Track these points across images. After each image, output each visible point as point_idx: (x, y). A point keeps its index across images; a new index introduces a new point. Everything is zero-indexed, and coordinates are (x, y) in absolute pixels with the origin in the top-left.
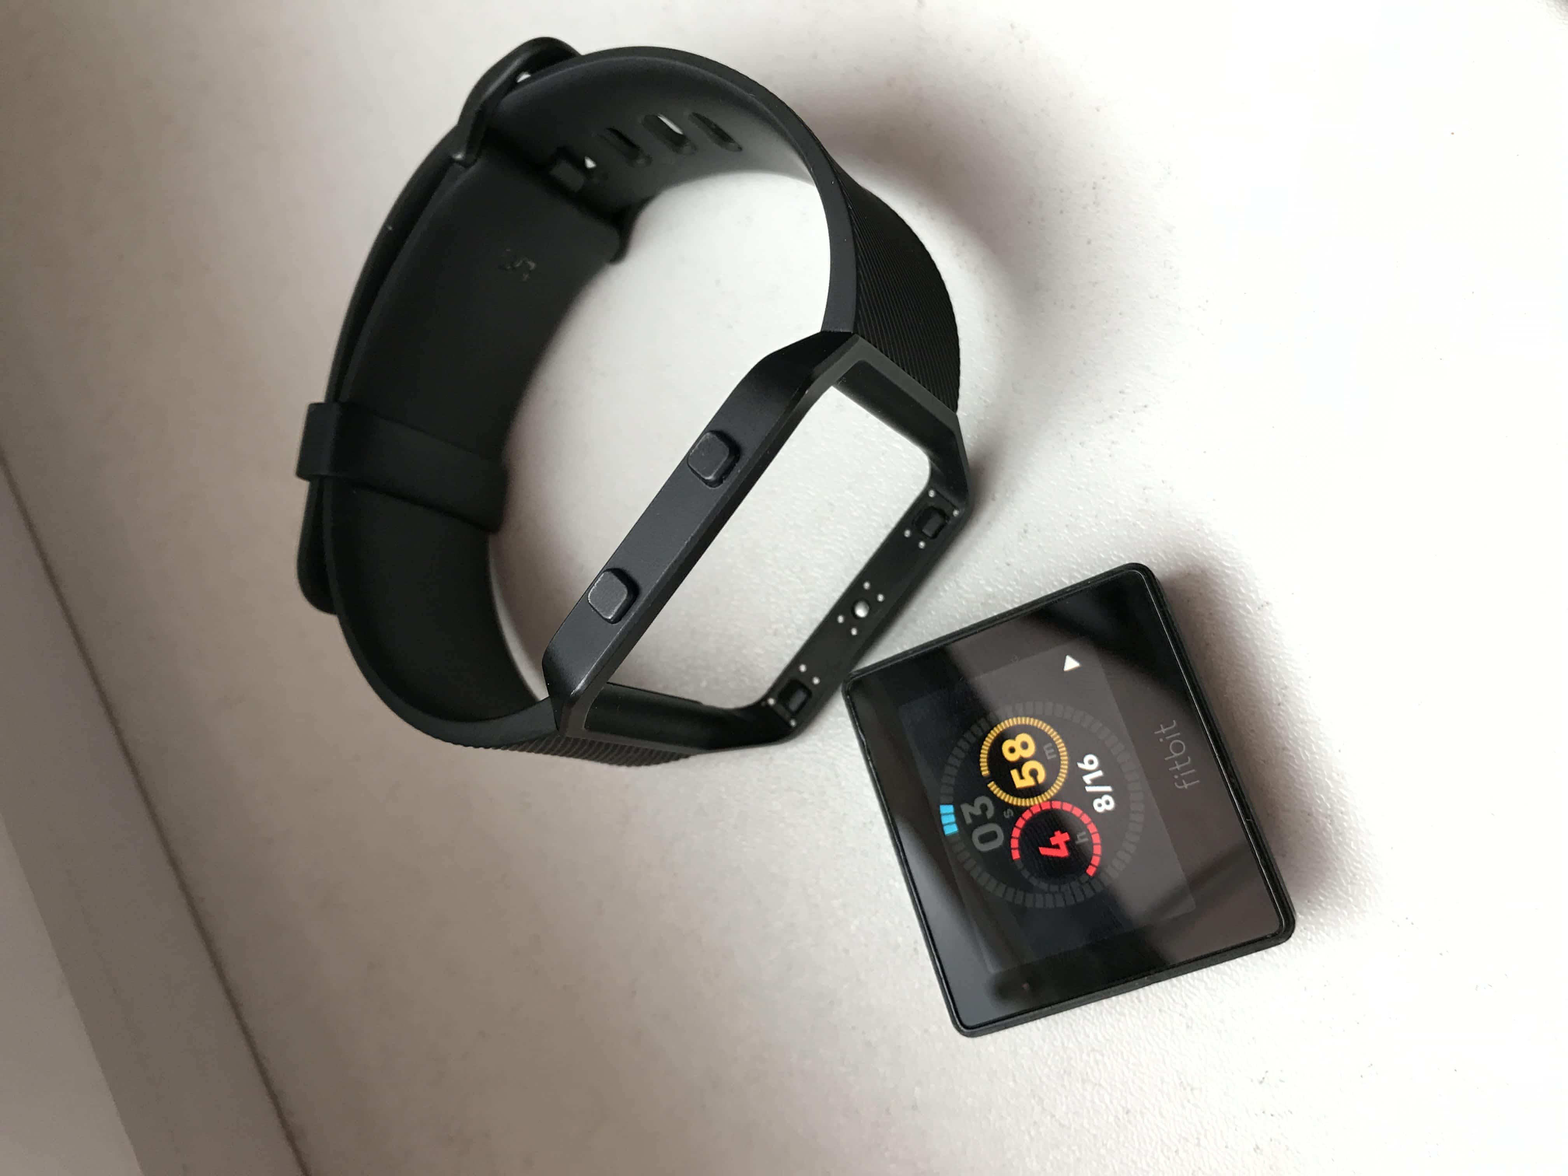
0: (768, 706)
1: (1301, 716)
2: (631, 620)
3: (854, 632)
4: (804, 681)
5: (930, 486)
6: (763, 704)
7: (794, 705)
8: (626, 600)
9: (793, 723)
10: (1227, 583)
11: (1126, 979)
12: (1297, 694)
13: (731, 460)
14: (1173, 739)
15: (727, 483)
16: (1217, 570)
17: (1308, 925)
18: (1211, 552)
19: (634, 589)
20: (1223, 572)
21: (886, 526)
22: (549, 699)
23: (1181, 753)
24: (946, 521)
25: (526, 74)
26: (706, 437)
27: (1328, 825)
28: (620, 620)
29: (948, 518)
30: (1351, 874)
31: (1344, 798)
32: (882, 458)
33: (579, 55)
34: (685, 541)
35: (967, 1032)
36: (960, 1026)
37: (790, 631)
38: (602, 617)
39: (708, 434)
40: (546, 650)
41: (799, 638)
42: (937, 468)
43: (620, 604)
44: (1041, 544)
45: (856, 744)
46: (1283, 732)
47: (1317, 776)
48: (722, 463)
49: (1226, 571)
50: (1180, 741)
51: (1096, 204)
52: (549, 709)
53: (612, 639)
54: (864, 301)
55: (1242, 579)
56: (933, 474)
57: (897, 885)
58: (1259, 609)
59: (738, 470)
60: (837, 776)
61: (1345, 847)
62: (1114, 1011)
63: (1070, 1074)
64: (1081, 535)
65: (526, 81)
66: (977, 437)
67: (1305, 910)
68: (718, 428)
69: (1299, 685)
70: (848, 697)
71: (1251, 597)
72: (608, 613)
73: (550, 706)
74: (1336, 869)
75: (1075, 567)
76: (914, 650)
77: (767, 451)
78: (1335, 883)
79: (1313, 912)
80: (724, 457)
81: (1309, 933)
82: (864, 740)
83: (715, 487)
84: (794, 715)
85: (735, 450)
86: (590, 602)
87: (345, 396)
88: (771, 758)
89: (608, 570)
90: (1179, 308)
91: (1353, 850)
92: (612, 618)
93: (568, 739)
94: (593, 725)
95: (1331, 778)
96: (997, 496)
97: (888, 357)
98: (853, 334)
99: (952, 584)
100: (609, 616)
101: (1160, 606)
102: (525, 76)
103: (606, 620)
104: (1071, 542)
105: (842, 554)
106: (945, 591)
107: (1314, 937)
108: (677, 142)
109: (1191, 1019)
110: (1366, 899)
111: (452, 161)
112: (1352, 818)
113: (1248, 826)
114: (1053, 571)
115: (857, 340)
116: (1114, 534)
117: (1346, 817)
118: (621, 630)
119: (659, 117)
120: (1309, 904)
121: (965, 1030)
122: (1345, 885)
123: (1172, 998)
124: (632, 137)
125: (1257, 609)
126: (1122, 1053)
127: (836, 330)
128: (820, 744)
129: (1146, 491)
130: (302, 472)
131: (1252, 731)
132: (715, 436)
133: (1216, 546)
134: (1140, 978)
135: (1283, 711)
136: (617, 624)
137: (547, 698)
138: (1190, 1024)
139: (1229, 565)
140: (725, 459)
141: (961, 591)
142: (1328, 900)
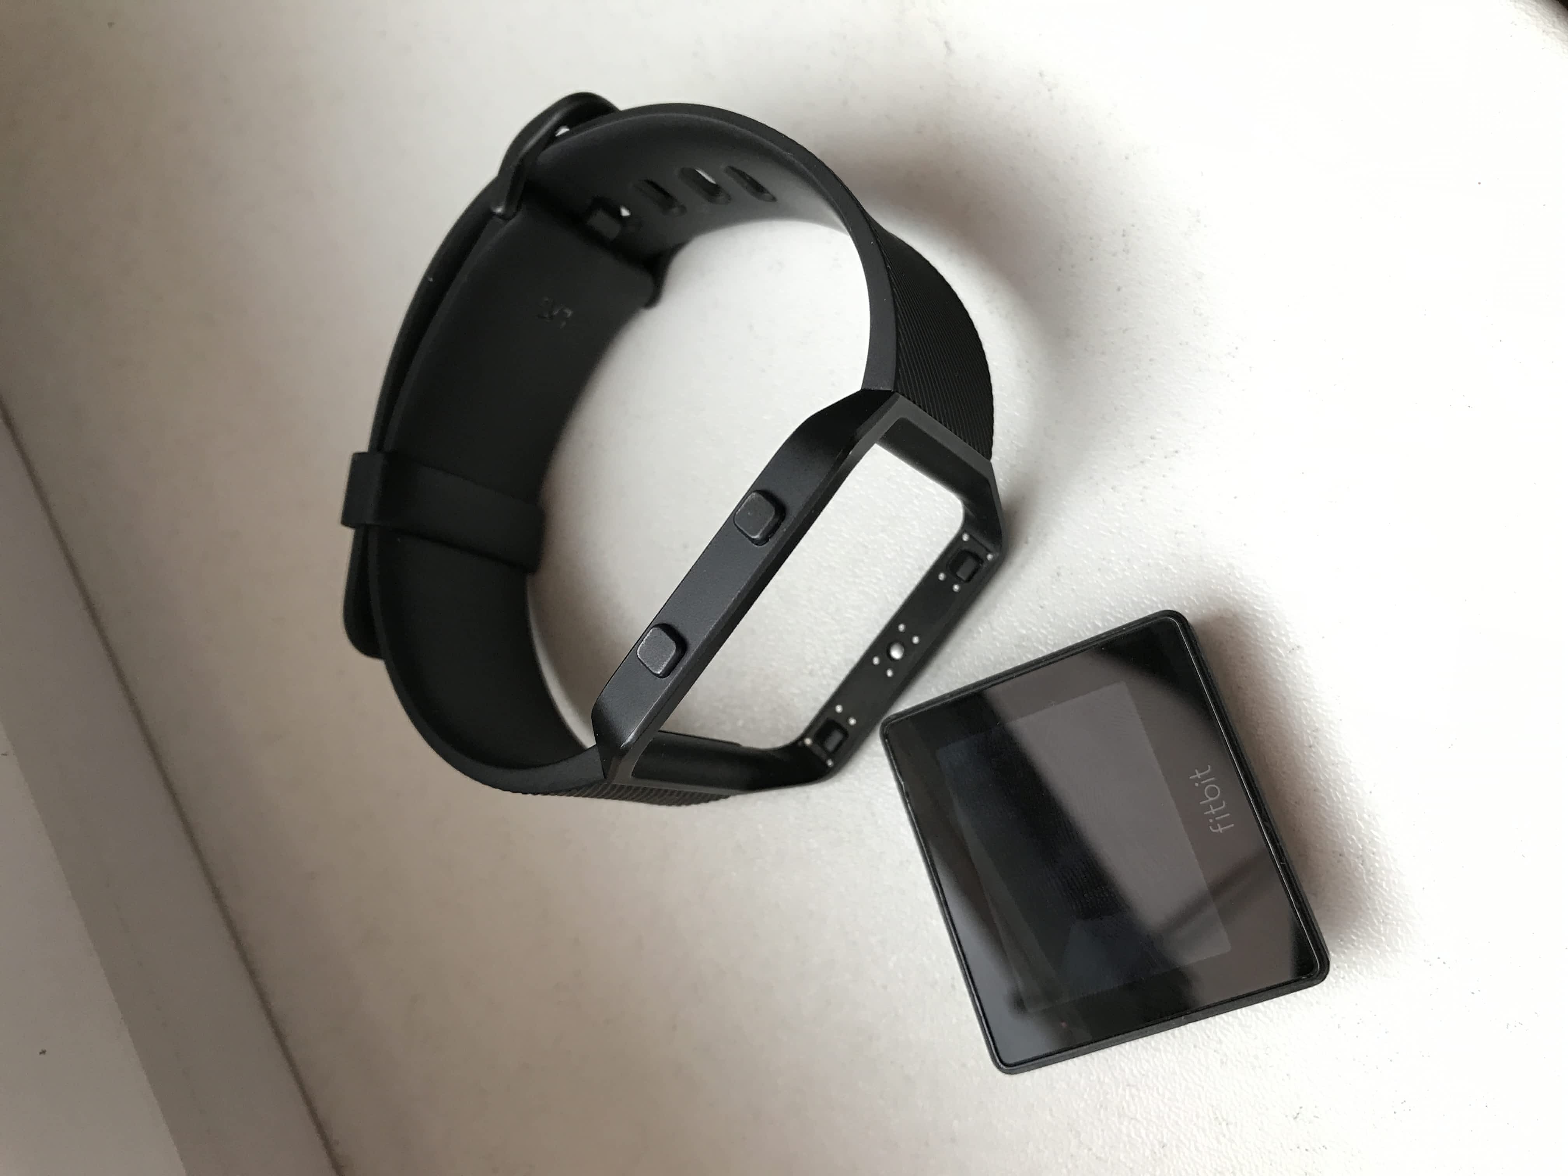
0: (804, 746)
1: (1332, 758)
2: (680, 675)
3: (890, 673)
4: (840, 721)
5: (964, 529)
6: (800, 744)
7: (831, 745)
8: (674, 655)
9: (830, 763)
10: (1258, 626)
11: (1163, 1019)
12: (1328, 736)
13: (777, 520)
14: (1207, 784)
15: (773, 542)
16: (1248, 614)
17: (1340, 964)
18: (1242, 596)
19: (682, 645)
20: (1254, 615)
21: (920, 569)
22: (597, 747)
23: (1215, 798)
24: (981, 565)
25: (565, 128)
26: (752, 496)
27: (1360, 865)
28: (669, 675)
29: (982, 562)
30: (1383, 914)
31: (1376, 839)
32: (915, 501)
33: (618, 110)
34: (732, 598)
35: (1007, 1070)
36: (1000, 1064)
37: (825, 671)
38: (652, 672)
39: (754, 494)
40: (595, 704)
41: (835, 679)
42: (971, 514)
43: (669, 659)
44: (1075, 587)
45: (893, 784)
46: (1314, 774)
47: (1349, 817)
48: (768, 522)
49: (1257, 615)
50: (1214, 786)
51: (1127, 251)
52: (596, 757)
53: (661, 693)
54: (903, 359)
55: (1273, 623)
56: (967, 518)
57: (934, 922)
58: (1290, 652)
59: (784, 528)
60: (873, 814)
61: (1377, 887)
62: (1149, 1047)
63: (1106, 1108)
64: (1114, 578)
65: (564, 136)
66: (1008, 481)
67: (1338, 949)
68: (763, 487)
69: (1330, 728)
70: (886, 740)
71: (1282, 641)
72: (657, 668)
73: (598, 754)
74: (1368, 909)
75: (1108, 610)
76: (951, 694)
77: (811, 511)
78: (1368, 923)
79: (1346, 951)
80: (770, 517)
81: (1342, 972)
82: (902, 783)
83: (762, 545)
84: (831, 755)
85: (781, 510)
86: (639, 657)
87: (389, 446)
88: (808, 798)
89: (656, 626)
90: (1209, 356)
91: (1385, 890)
92: (661, 673)
93: (615, 786)
94: (638, 773)
95: (1362, 819)
96: (1030, 539)
97: (926, 412)
98: (894, 392)
99: (986, 626)
100: (657, 671)
101: (1194, 653)
102: (563, 130)
103: (655, 674)
104: (1104, 586)
105: (876, 596)
106: (979, 632)
107: (1346, 975)
108: (712, 192)
109: (1226, 1055)
110: (1398, 938)
111: (492, 214)
112: (1384, 858)
113: (1282, 870)
114: (1087, 614)
115: (896, 399)
116: (1146, 578)
117: (1377, 858)
118: (669, 684)
119: (697, 171)
120: (1342, 943)
121: (1004, 1067)
122: (1377, 924)
123: (1206, 1034)
124: (669, 190)
125: (1288, 652)
126: (1158, 1089)
127: (876, 388)
128: (856, 783)
129: (1178, 535)
130: (347, 520)
131: (1284, 773)
132: (761, 497)
133: (1247, 590)
134: (1176, 1018)
135: (1314, 753)
136: (666, 678)
137: (594, 746)
138: (1224, 1060)
139: (1260, 609)
140: (771, 518)
141: (995, 633)
142: (1361, 940)
